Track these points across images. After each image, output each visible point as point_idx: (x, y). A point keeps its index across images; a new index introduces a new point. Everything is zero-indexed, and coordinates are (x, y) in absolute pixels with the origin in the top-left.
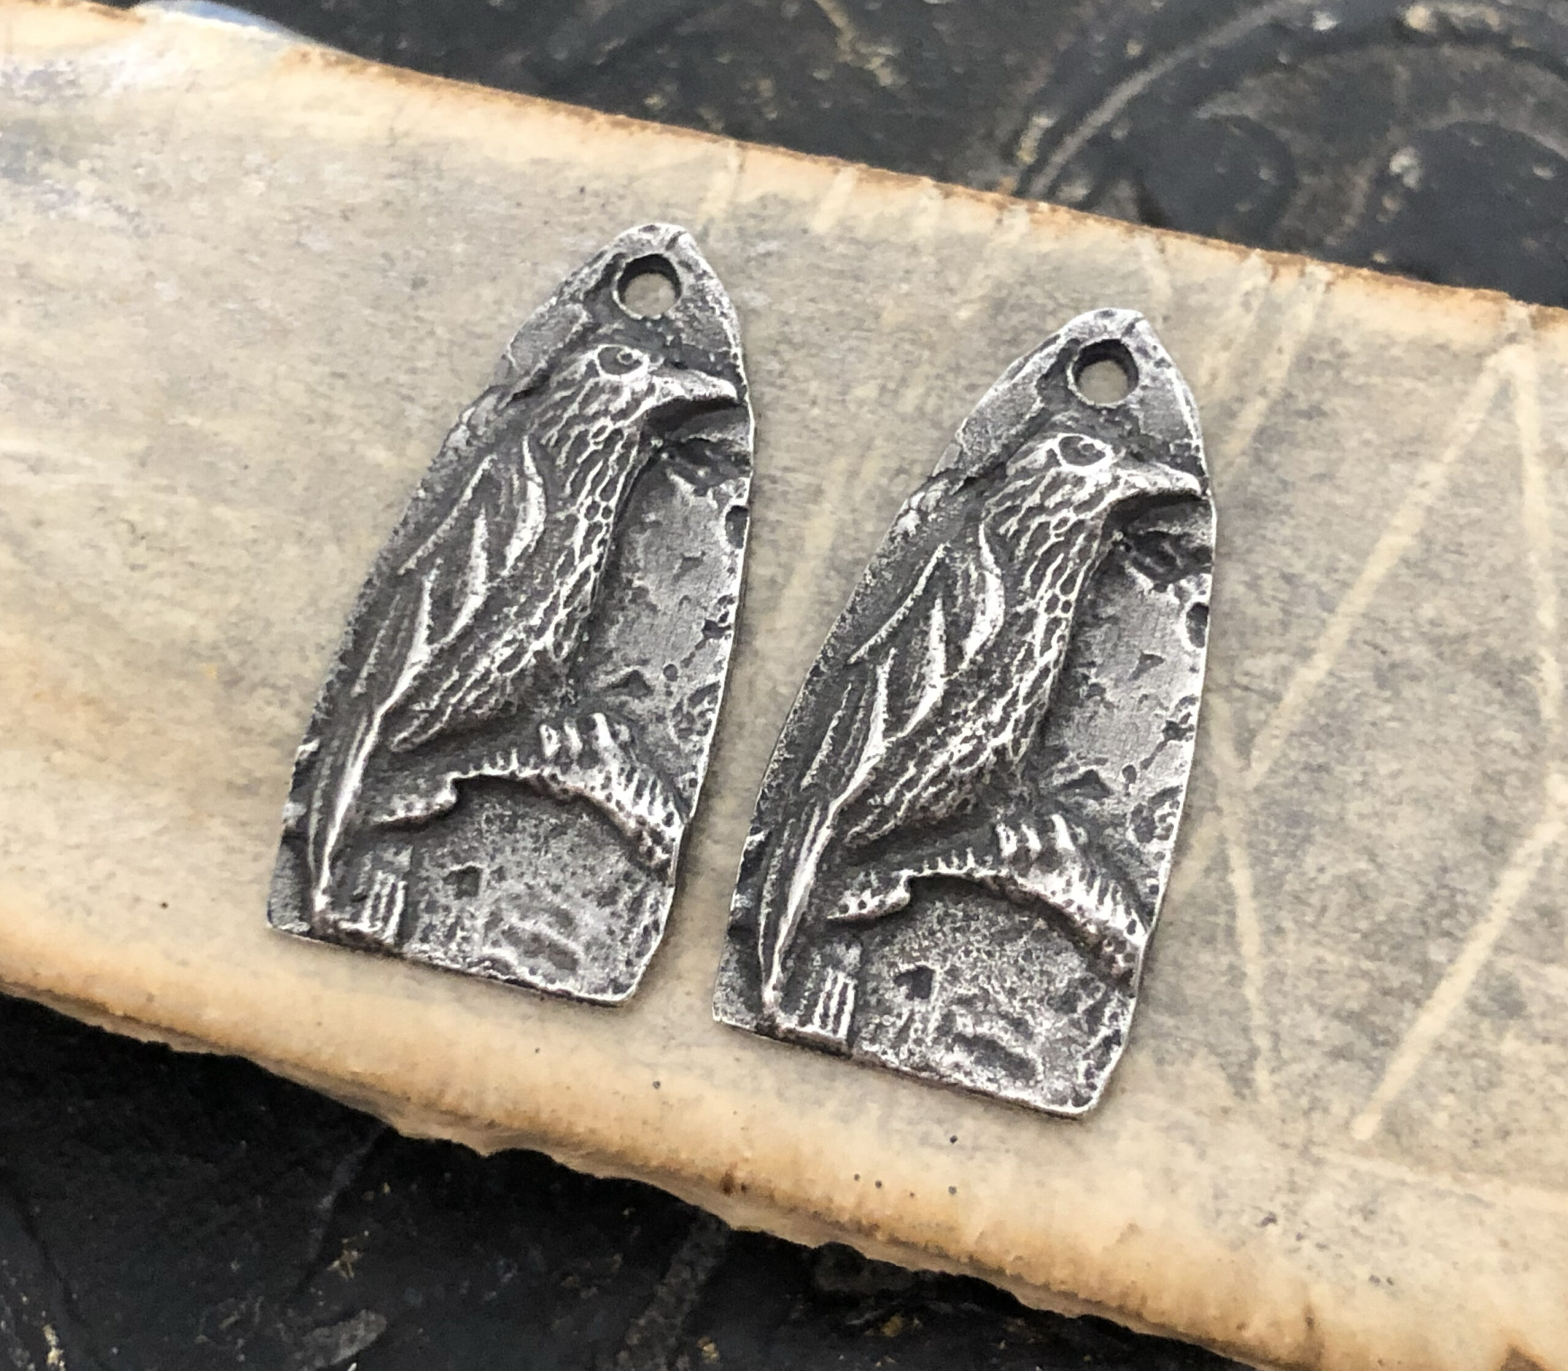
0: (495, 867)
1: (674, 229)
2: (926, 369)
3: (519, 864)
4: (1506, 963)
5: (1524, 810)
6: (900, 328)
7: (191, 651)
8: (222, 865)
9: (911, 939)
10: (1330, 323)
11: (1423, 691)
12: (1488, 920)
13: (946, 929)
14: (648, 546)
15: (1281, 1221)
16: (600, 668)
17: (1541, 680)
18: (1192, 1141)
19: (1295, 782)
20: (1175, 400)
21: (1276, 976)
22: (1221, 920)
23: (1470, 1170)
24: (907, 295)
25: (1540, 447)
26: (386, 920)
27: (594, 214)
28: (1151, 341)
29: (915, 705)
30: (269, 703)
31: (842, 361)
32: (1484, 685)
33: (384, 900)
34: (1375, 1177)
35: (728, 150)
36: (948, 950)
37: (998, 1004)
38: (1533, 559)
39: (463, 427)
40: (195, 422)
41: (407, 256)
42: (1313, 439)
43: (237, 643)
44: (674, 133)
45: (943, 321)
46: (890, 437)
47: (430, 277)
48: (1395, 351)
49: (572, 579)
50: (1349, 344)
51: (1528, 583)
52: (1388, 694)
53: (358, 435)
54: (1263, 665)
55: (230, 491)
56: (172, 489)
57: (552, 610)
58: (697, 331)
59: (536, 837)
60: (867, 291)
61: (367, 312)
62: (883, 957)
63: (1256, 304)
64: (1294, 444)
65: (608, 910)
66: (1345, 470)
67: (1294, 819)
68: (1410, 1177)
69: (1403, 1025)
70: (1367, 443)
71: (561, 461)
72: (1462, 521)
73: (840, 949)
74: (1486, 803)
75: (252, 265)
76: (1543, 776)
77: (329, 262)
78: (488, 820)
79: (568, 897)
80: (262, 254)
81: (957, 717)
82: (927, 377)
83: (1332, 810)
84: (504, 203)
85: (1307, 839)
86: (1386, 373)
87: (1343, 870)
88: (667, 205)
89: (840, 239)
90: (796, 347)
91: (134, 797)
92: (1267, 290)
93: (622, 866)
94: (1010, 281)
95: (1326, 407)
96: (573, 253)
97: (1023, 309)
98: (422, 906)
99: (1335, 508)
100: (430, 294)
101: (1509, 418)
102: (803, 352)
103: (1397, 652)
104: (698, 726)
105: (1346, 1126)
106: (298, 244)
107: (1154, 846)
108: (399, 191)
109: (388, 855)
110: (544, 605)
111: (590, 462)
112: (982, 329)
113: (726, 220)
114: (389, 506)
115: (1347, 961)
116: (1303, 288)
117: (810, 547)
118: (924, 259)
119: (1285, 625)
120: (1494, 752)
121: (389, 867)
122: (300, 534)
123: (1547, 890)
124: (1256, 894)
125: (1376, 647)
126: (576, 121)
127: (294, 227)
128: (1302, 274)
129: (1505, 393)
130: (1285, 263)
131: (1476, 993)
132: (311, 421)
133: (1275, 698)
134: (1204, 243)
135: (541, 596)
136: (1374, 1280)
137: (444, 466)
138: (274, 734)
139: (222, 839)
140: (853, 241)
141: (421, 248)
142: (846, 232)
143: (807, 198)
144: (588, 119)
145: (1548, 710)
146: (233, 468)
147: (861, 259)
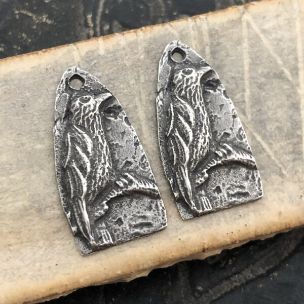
0: (123, 216)
1: (74, 67)
2: (141, 72)
3: (128, 212)
5: (297, 99)
6: (131, 66)
7: (26, 209)
8: (64, 249)
9: (211, 183)
10: (211, 26)
11: (268, 86)
13: (217, 177)
14: (112, 135)
16: (118, 164)
17: (286, 74)
18: (280, 191)
19: (257, 115)
20: (195, 54)
21: (276, 152)
22: (260, 148)
24: (129, 58)
25: (260, 31)
26: (109, 239)
27: (53, 73)
28: (183, 45)
29: (189, 137)
30: (51, 210)
31: (124, 78)
32: (278, 80)
33: (106, 235)
35: (72, 47)
36: (220, 181)
37: (235, 185)
38: (271, 52)
39: (57, 131)
41: (17, 101)
42: (221, 49)
43: (34, 202)
44: (58, 48)
45: (139, 60)
46: (143, 88)
47: (26, 103)
48: (225, 25)
49: (104, 149)
50: (217, 28)
51: (273, 57)
52: (262, 90)
53: (32, 145)
54: (238, 96)
55: (11, 172)
57: (105, 158)
58: (93, 86)
59: (128, 205)
60: (120, 61)
61: (16, 118)
62: (208, 189)
63: (195, 28)
64: (218, 52)
65: (152, 211)
66: (230, 52)
67: (261, 122)
70: (231, 45)
71: (86, 126)
72: (255, 52)
73: (200, 192)
74: (290, 101)
76: (296, 91)
78: (116, 207)
79: (142, 213)
81: (197, 135)
82: (143, 73)
83: (266, 117)
84: (31, 80)
85: (265, 124)
86: (226, 30)
87: (274, 127)
88: (67, 64)
89: (108, 53)
90: (113, 80)
91: (34, 246)
92: (196, 25)
93: (149, 200)
94: (147, 46)
95: (220, 42)
96: (54, 83)
97: (153, 50)
98: (113, 232)
99: (232, 60)
100: (28, 107)
101: (252, 29)
102: (115, 81)
103: (259, 82)
104: (146, 165)
107: (244, 140)
108: (6, 88)
109: (100, 226)
110: (103, 157)
111: (93, 123)
112: (148, 58)
113: (82, 61)
114: (49, 156)
115: (285, 143)
116: (202, 21)
117: (142, 119)
118: (127, 50)
119: (237, 87)
120: (286, 91)
121: (102, 228)
122: (33, 172)
124: (263, 139)
125: (255, 83)
126: (35, 55)
128: (200, 18)
129: (248, 25)
130: (196, 18)
132: (19, 147)
133: (244, 102)
134: (178, 21)
135: (101, 156)
137: (58, 141)
138: (56, 216)
139: (60, 244)
140: (111, 53)
141: (19, 98)
142: (108, 52)
143: (96, 49)
144: (38, 54)
145: (290, 79)
146: (8, 166)
147: (115, 55)
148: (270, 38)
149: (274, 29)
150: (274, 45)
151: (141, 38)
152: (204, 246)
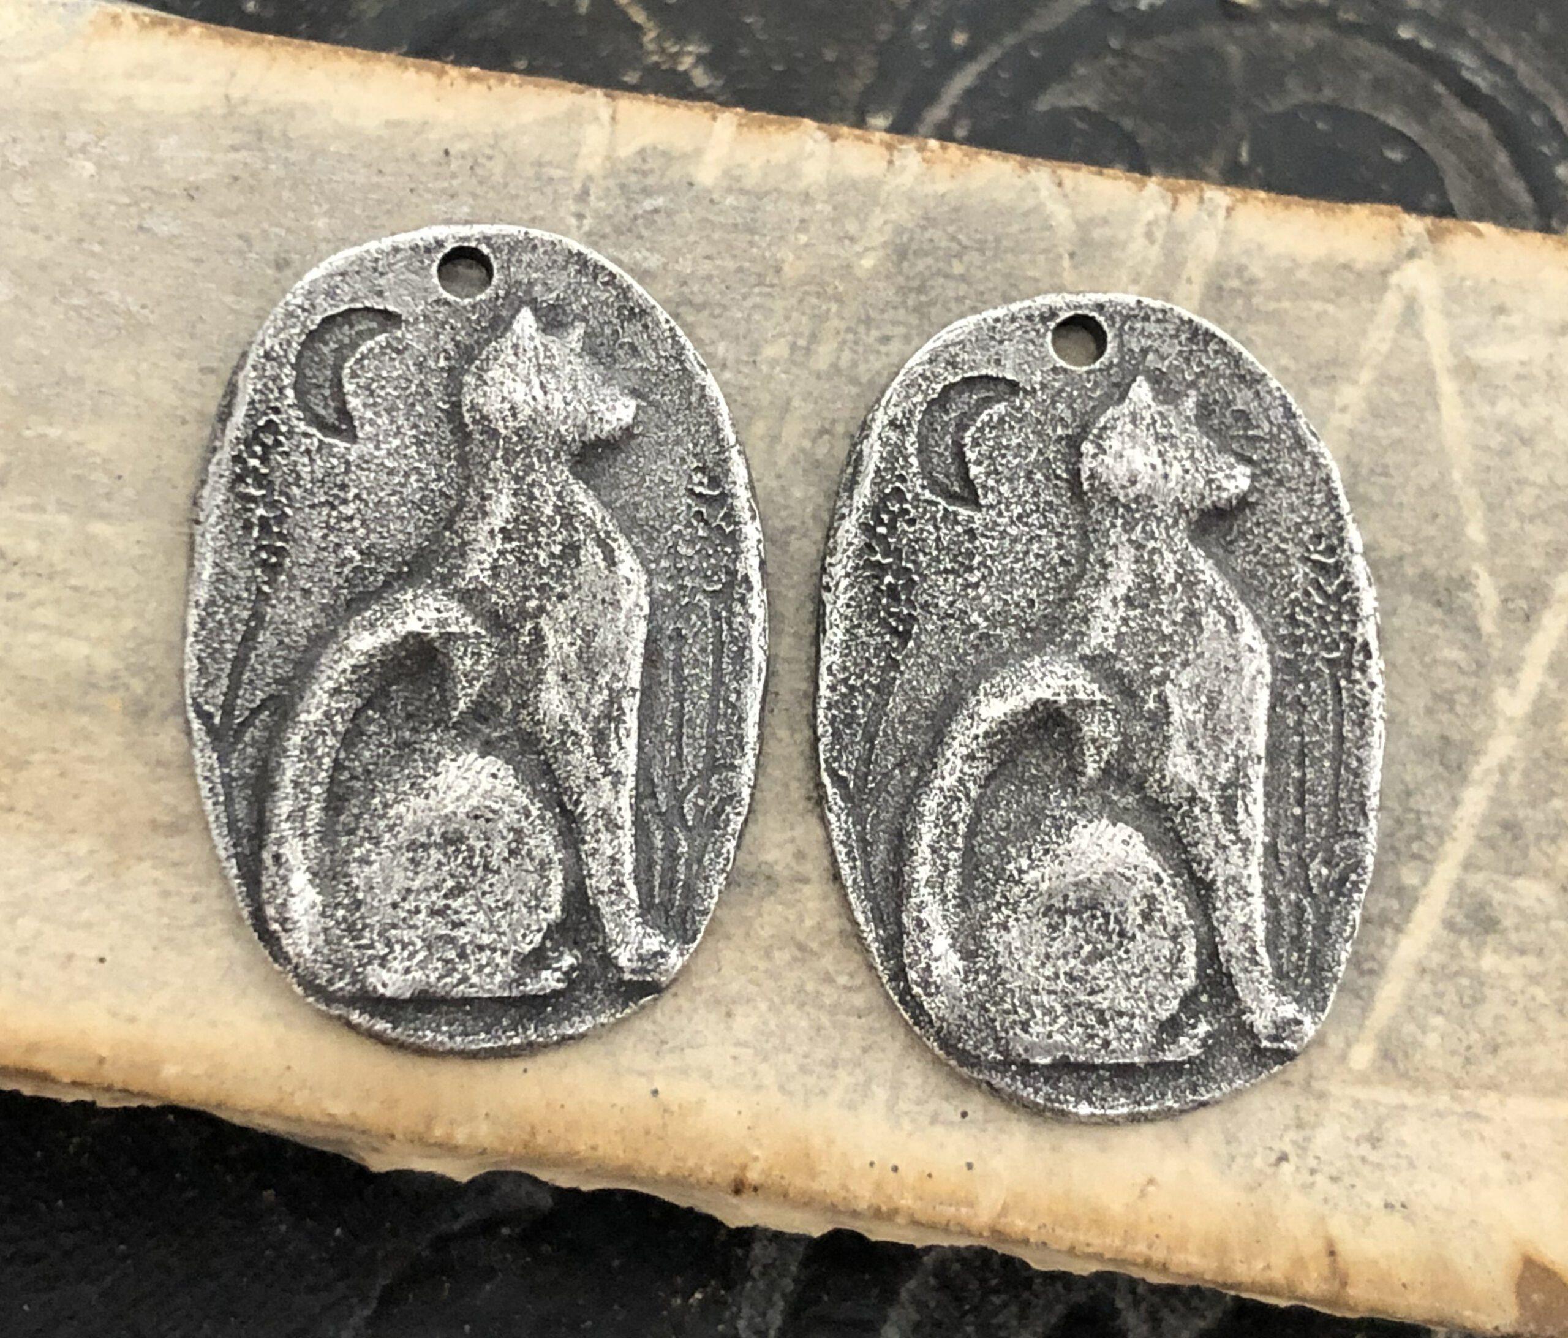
2: (835, 323)
4: (1476, 881)
5: (1477, 726)
6: (802, 282)
7: (89, 683)
8: (159, 911)
10: (1235, 249)
12: (1454, 839)
15: (1293, 1158)
17: (1478, 596)
23: (1465, 1087)
24: (806, 245)
25: (1451, 361)
27: (462, 178)
31: (748, 319)
32: (1426, 606)
34: (1376, 1103)
35: (595, 100)
38: (1457, 475)
40: (54, 432)
41: (265, 235)
43: (137, 670)
44: (537, 85)
45: (847, 270)
46: (807, 396)
47: (295, 257)
48: (1302, 274)
50: (1256, 270)
51: (1455, 499)
55: (104, 505)
56: (38, 508)
60: (764, 244)
61: (229, 299)
63: (1159, 235)
68: (1410, 1100)
69: (1385, 951)
72: (1385, 442)
74: (1440, 722)
75: (93, 254)
76: (1491, 690)
77: (179, 247)
80: (101, 243)
82: (838, 332)
84: (364, 171)
86: (1296, 297)
88: (540, 164)
89: (729, 190)
90: (699, 308)
91: (51, 847)
92: (1169, 219)
94: (910, 225)
97: (926, 254)
101: (1419, 336)
102: (706, 313)
105: (1343, 1058)
106: (141, 228)
108: (246, 164)
112: (887, 277)
113: (605, 178)
116: (1204, 215)
118: (819, 207)
120: (1441, 671)
123: (1507, 805)
126: (429, 78)
127: (133, 210)
128: (1201, 200)
129: (1411, 311)
130: (1182, 190)
131: (1453, 911)
132: (184, 422)
134: (1101, 174)
136: (1388, 1206)
139: (155, 882)
140: (742, 191)
141: (279, 225)
142: (733, 182)
143: (689, 149)
144: (441, 74)
145: (1488, 625)
146: (105, 480)
147: (753, 210)
148: (1485, 410)
149: (1519, 377)
150: (1486, 449)
151: (899, 180)
152: (744, 1167)
